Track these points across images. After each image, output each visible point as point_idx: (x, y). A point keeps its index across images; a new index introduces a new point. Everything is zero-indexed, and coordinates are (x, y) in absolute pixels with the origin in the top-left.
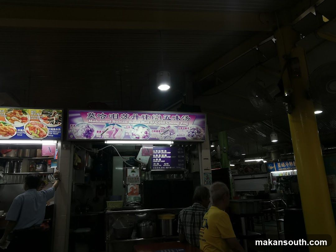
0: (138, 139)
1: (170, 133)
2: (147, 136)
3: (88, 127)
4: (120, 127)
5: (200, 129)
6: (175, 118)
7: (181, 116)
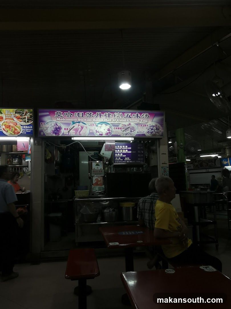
0: (101, 136)
1: (131, 130)
2: (110, 133)
3: (57, 125)
4: (85, 125)
5: (159, 126)
6: (136, 116)
7: (141, 114)
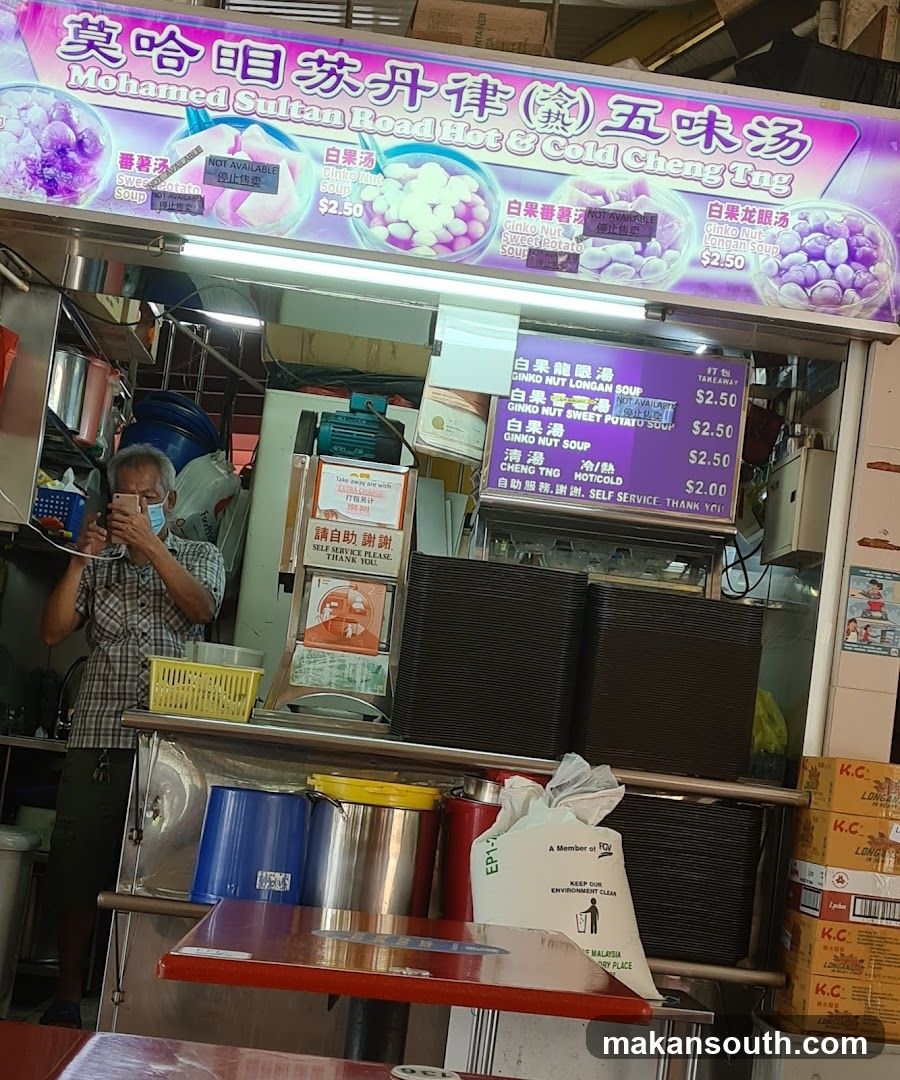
0: (400, 248)
1: (643, 240)
2: (470, 237)
3: (66, 117)
4: (284, 151)
5: (871, 237)
6: (696, 130)
7: (741, 115)
